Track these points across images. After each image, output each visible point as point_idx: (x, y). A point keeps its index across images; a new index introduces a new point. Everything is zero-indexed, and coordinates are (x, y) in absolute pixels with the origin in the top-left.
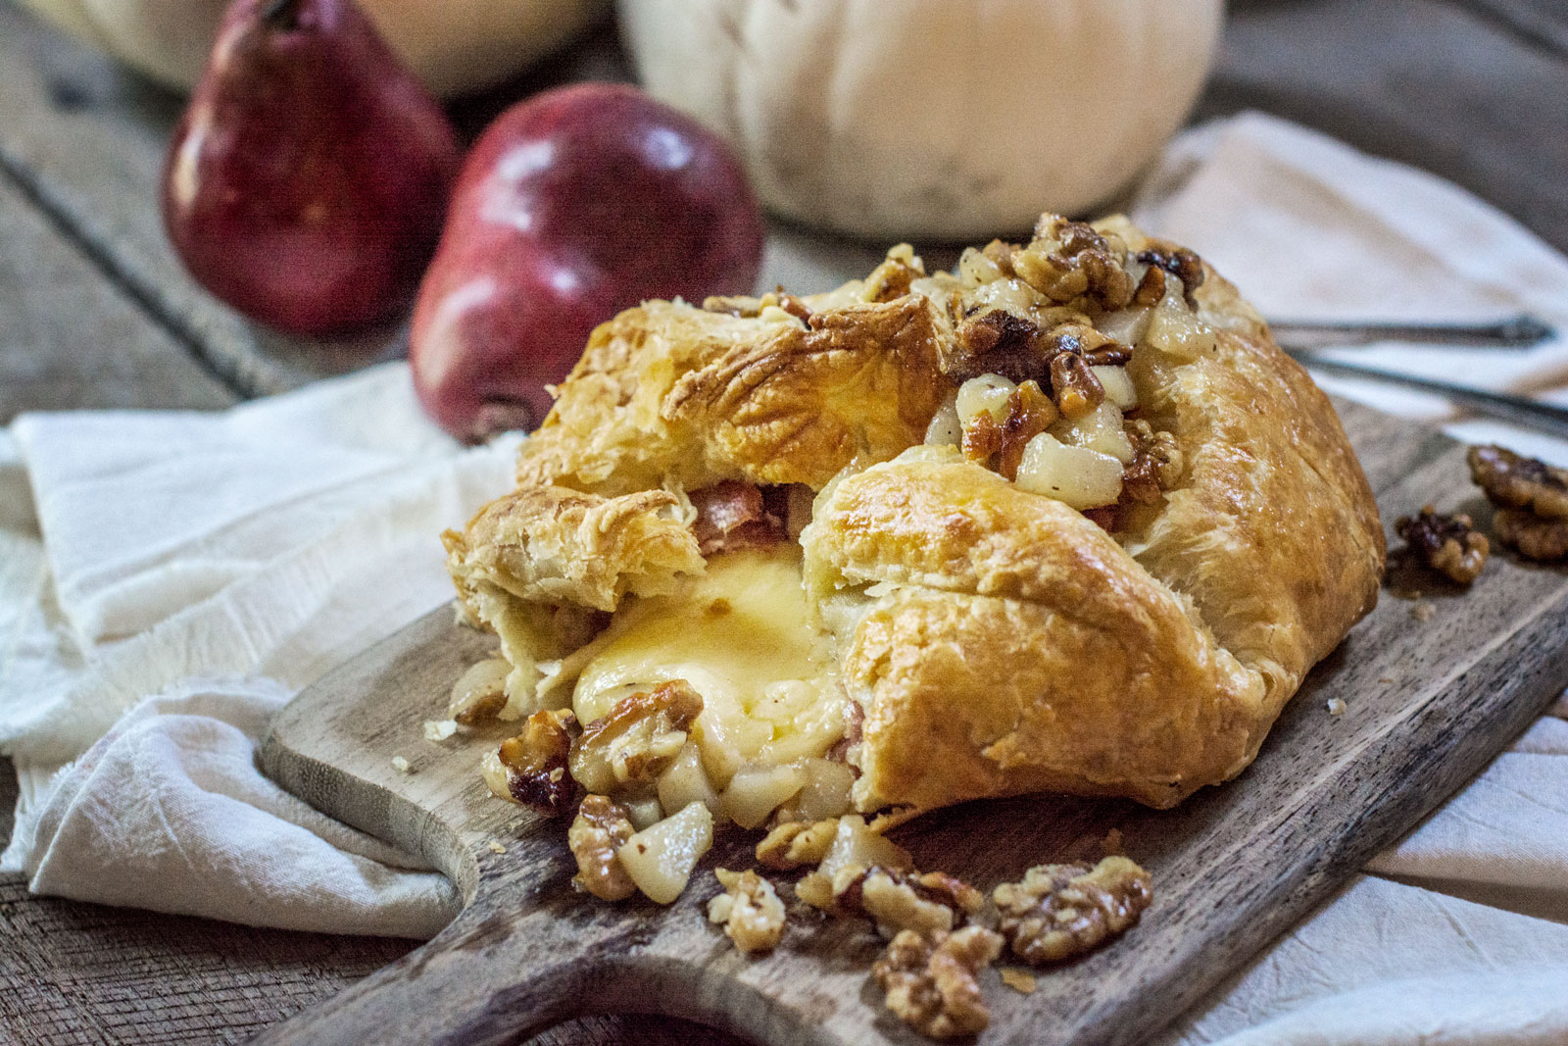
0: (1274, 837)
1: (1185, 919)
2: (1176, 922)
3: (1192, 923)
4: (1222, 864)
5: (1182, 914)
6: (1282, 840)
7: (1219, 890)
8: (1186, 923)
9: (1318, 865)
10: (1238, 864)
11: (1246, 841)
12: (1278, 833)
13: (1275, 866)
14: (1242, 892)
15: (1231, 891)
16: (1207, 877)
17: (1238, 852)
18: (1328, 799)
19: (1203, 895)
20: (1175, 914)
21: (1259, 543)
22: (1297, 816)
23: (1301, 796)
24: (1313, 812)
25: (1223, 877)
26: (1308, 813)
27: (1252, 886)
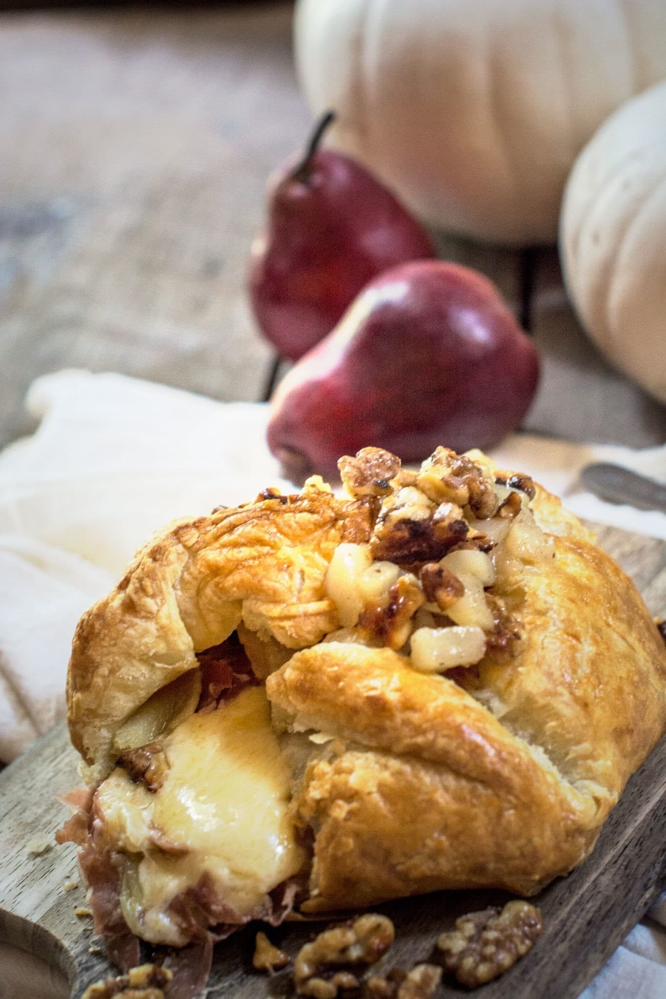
0: (618, 865)
1: (569, 938)
2: (563, 940)
3: (574, 940)
4: (586, 891)
5: (566, 933)
6: (622, 867)
7: (588, 912)
8: (570, 940)
9: (651, 882)
10: (596, 890)
11: (599, 871)
12: (620, 862)
13: (622, 887)
14: (603, 912)
15: (596, 912)
16: (577, 903)
17: (595, 881)
18: (648, 832)
19: (578, 917)
20: (561, 935)
21: (585, 706)
22: (630, 848)
23: (629, 831)
24: (640, 843)
25: (588, 902)
26: (636, 844)
27: (608, 907)
